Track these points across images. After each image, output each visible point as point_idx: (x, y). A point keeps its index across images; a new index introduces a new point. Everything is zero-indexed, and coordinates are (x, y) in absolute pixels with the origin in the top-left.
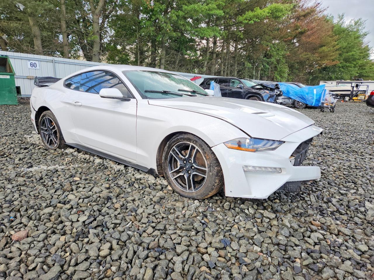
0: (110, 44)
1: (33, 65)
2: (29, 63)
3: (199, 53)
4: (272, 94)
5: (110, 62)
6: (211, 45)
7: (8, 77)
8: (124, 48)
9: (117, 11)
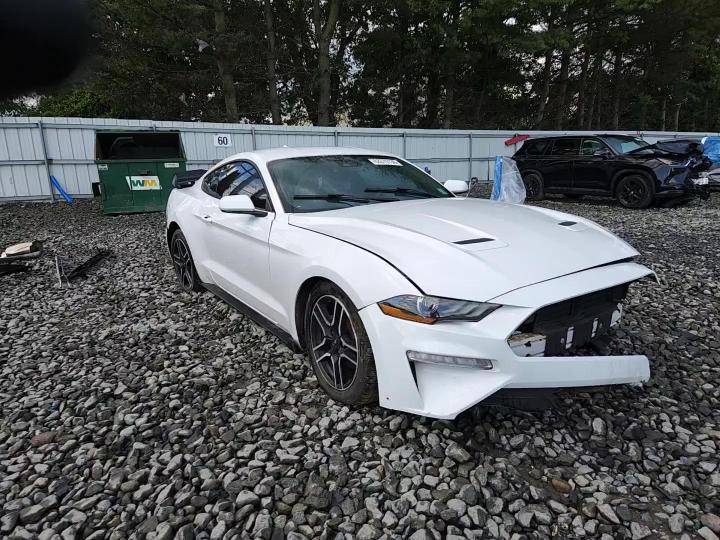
0: (355, 87)
1: (222, 141)
2: (216, 138)
3: (529, 86)
4: (679, 165)
5: (355, 121)
6: (557, 65)
7: (177, 165)
8: (379, 94)
9: (366, 27)
